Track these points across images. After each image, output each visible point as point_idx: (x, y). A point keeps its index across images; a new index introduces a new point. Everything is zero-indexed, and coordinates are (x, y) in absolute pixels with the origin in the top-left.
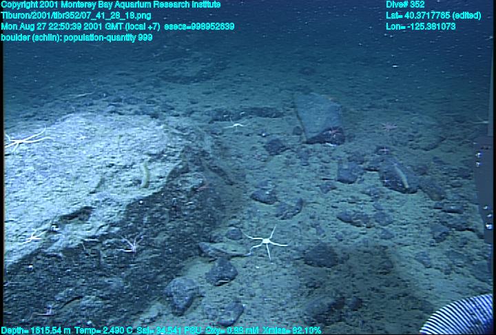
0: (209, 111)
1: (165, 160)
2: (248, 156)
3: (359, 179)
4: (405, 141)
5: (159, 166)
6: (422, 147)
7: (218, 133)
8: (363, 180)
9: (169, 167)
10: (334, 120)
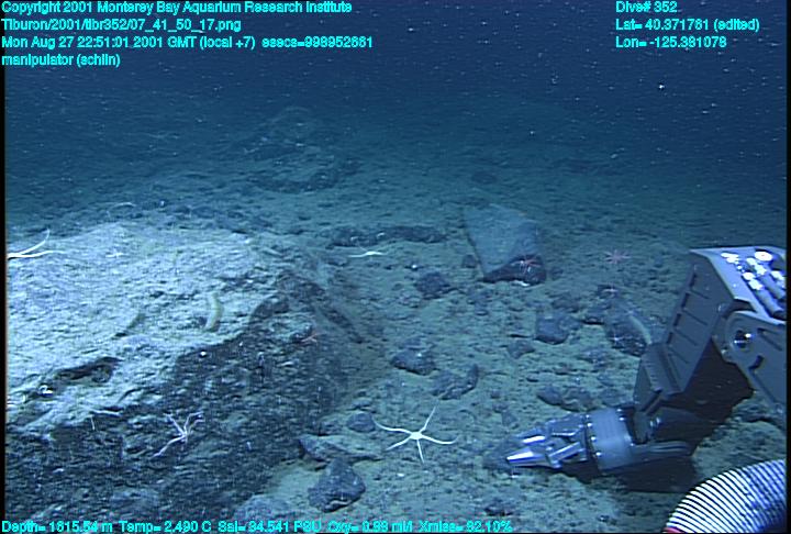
0: (327, 231)
1: (249, 289)
2: (387, 299)
3: (571, 337)
4: (643, 279)
5: (239, 298)
6: (671, 288)
7: (341, 263)
8: (579, 338)
9: (256, 300)
10: (527, 245)
